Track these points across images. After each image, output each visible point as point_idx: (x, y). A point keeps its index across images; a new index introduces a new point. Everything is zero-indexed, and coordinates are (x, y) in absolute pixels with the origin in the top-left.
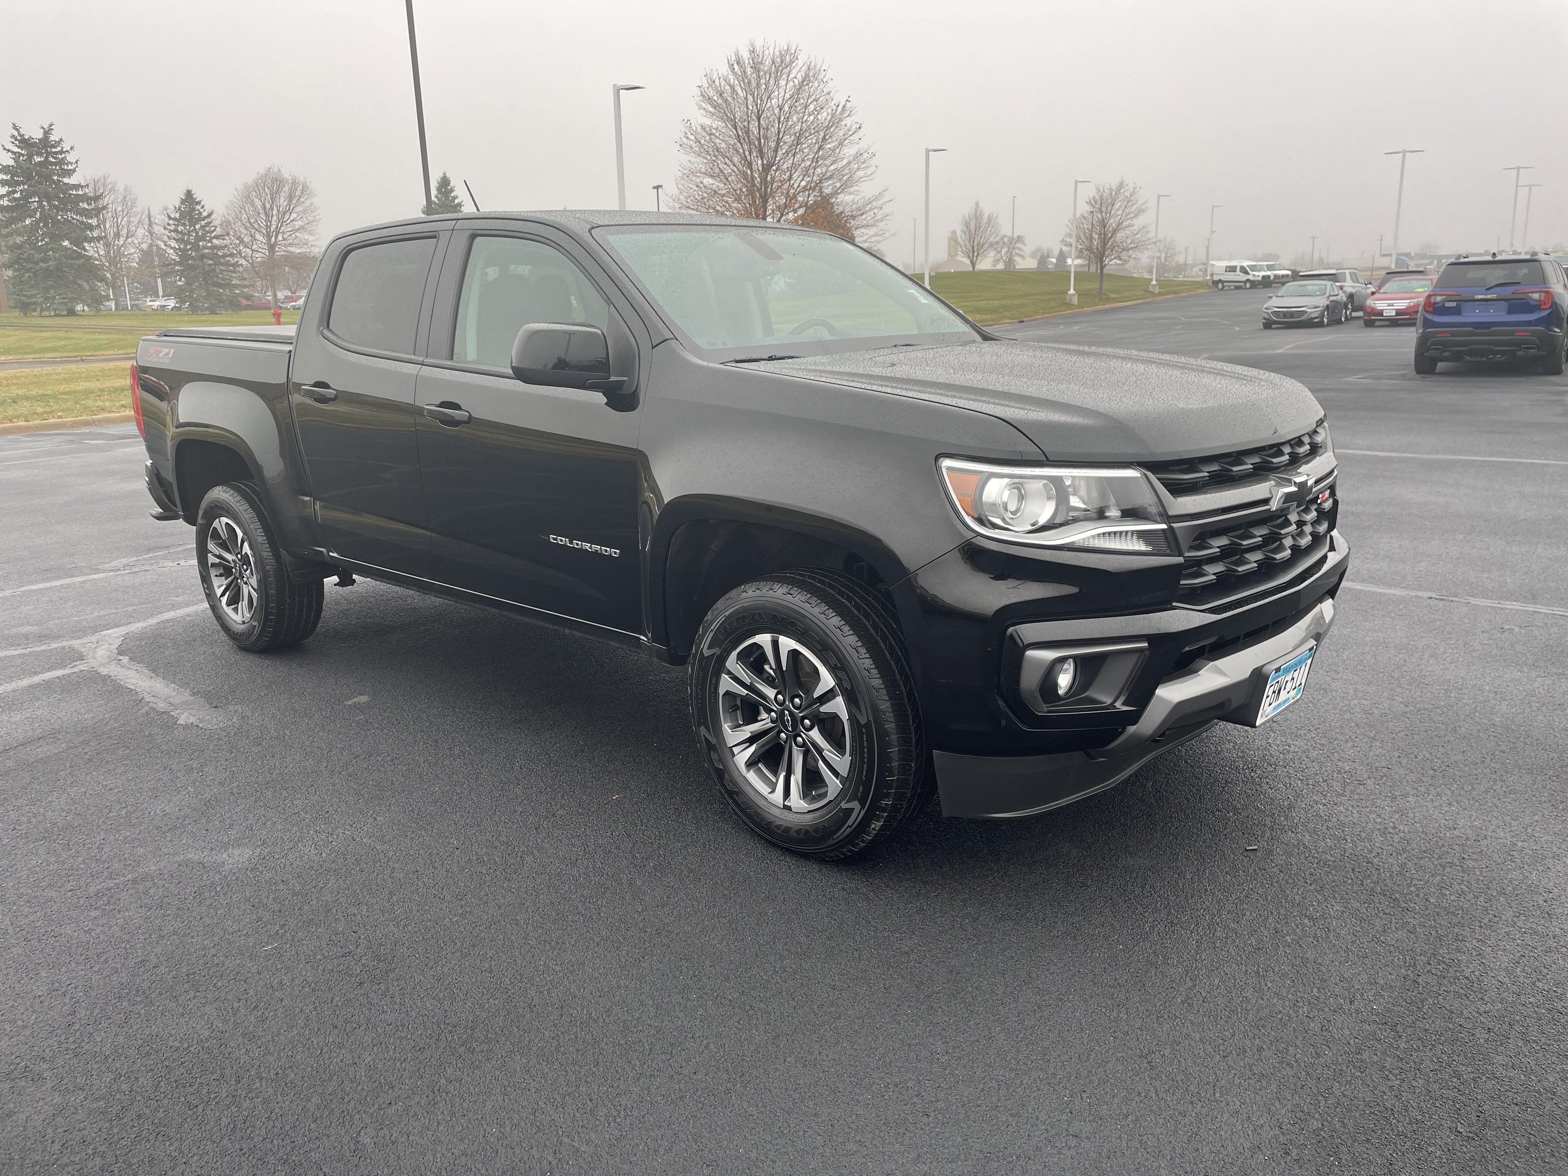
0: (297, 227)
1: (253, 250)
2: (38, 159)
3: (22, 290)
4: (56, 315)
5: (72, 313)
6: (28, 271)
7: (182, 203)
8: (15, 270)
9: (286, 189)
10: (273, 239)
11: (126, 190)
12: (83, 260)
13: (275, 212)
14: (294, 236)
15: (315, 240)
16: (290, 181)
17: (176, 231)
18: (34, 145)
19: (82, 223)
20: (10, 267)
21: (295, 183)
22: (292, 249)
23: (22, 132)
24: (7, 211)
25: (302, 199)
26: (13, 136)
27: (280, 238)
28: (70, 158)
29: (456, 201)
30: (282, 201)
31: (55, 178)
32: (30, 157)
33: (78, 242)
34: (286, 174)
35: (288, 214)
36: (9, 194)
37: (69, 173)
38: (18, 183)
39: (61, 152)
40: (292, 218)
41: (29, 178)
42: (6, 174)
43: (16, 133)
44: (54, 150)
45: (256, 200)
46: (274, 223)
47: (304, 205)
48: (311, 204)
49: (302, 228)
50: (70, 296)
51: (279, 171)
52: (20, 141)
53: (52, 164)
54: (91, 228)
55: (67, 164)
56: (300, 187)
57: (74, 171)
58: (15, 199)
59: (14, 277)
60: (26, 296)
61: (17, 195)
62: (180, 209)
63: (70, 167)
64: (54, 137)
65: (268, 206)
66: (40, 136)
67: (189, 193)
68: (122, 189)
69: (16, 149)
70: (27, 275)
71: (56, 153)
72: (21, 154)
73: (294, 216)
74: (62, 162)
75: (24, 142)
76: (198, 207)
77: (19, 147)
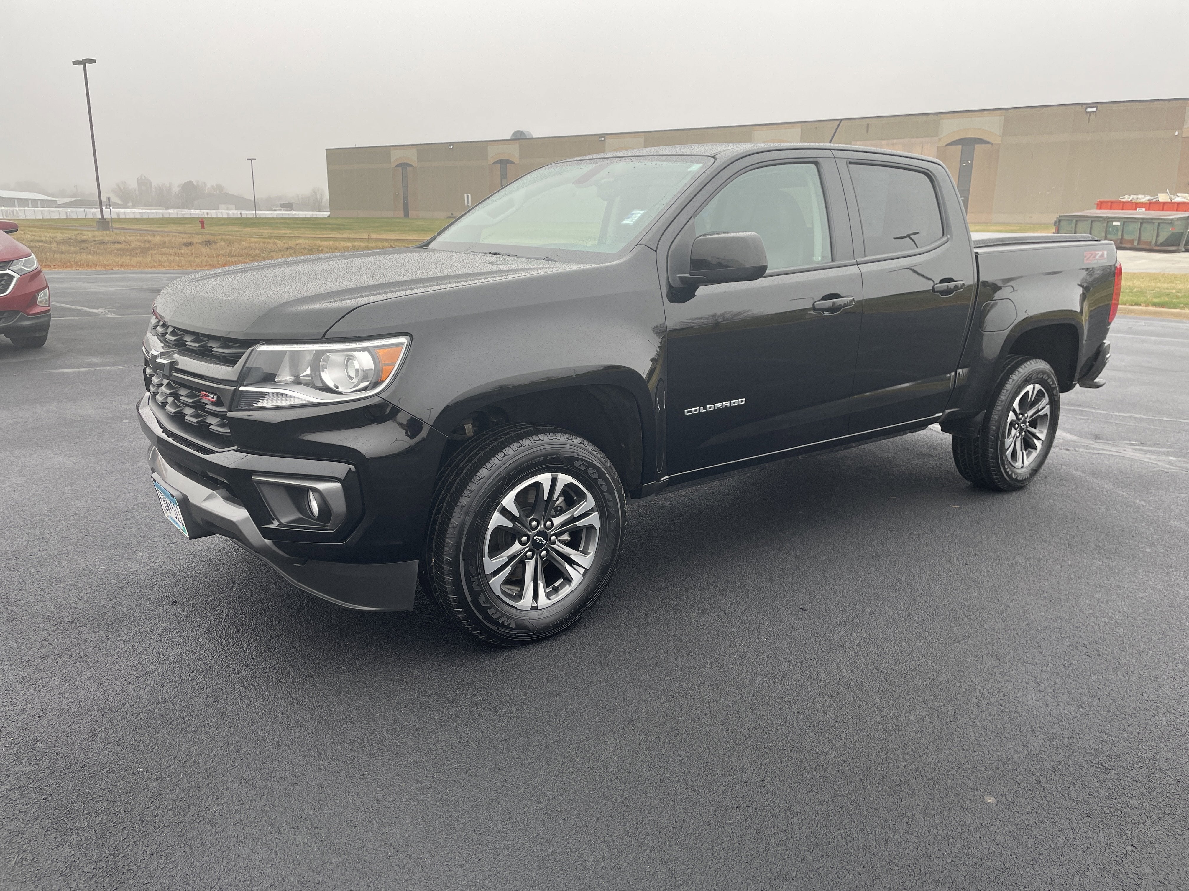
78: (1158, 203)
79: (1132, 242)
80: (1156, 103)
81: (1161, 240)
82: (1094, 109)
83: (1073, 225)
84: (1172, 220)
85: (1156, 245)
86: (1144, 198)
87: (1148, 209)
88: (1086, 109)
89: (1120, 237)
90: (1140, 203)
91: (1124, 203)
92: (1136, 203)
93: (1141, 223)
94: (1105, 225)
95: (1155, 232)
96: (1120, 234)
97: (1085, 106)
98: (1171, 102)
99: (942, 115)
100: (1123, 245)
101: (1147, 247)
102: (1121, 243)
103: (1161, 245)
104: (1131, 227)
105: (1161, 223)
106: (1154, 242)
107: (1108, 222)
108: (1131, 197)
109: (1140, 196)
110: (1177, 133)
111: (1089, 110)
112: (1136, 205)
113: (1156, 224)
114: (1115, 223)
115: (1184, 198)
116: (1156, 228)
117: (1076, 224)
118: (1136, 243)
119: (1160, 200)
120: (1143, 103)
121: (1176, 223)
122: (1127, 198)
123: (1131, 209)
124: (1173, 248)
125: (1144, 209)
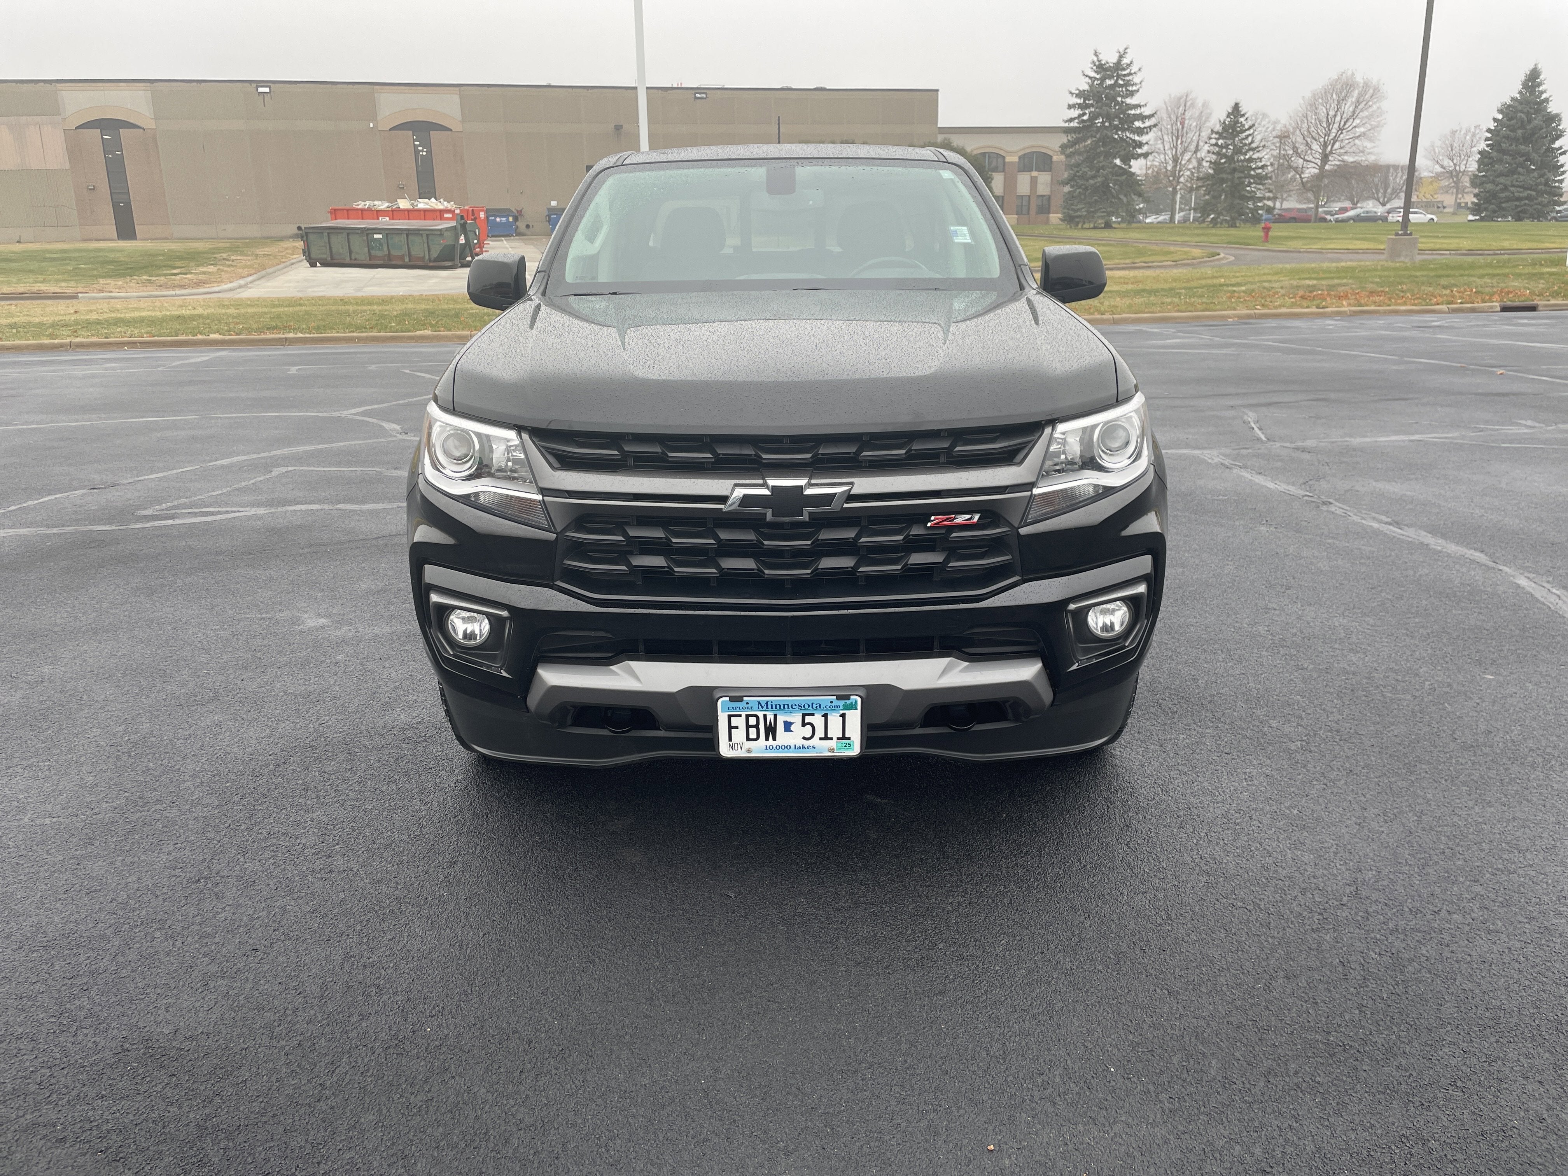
0: (1357, 134)
1: (1305, 160)
2: (1109, 82)
3: (1072, 204)
4: (1095, 228)
5: (1108, 226)
6: (1080, 187)
7: (1228, 117)
8: (1072, 187)
9: (1356, 93)
10: (1329, 148)
11: (1203, 105)
12: (1125, 177)
13: (1338, 118)
14: (1352, 144)
15: (1374, 147)
16: (1361, 85)
17: (1216, 145)
18: (1106, 70)
19: (1134, 141)
20: (1067, 184)
21: (1366, 85)
22: (1346, 158)
23: (1101, 57)
24: (1075, 132)
25: (1370, 103)
26: (1093, 62)
27: (1337, 146)
28: (1136, 79)
29: (1544, 96)
30: (1348, 108)
31: (1119, 99)
32: (1102, 80)
33: (1126, 160)
34: (1359, 79)
35: (1351, 120)
36: (1080, 116)
37: (1132, 94)
38: (1087, 106)
39: (1130, 74)
40: (1354, 124)
41: (1099, 100)
42: (1080, 98)
43: (1095, 59)
44: (1124, 73)
45: (1321, 107)
46: (1334, 131)
47: (1370, 110)
48: (1378, 108)
49: (1363, 135)
50: (1109, 210)
51: (1353, 74)
52: (1098, 67)
53: (1121, 86)
54: (1140, 145)
55: (1133, 85)
56: (1371, 91)
57: (1137, 91)
58: (1083, 121)
59: (1069, 192)
60: (1073, 210)
61: (1085, 118)
62: (1224, 122)
63: (1134, 88)
64: (1125, 61)
65: (1332, 113)
66: (1115, 60)
67: (1236, 107)
68: (1200, 105)
69: (1093, 74)
70: (1078, 191)
71: (1125, 75)
72: (1096, 78)
73: (1357, 121)
74: (1128, 84)
75: (1100, 67)
76: (1242, 119)
77: (1096, 72)
78: (399, 210)
79: (402, 257)
80: (339, 86)
81: (435, 255)
82: (267, 90)
83: (326, 238)
84: (440, 230)
85: (430, 261)
86: (383, 205)
87: (392, 218)
88: (257, 88)
89: (386, 253)
90: (381, 210)
91: (362, 210)
92: (377, 211)
93: (407, 235)
94: (365, 238)
95: (426, 245)
96: (385, 248)
97: (254, 85)
98: (356, 86)
99: (58, 85)
100: (393, 263)
101: (420, 263)
102: (390, 260)
103: (435, 261)
104: (396, 239)
105: (430, 234)
106: (427, 257)
107: (367, 235)
108: (368, 203)
109: (376, 203)
110: (371, 125)
111: (261, 90)
112: (379, 213)
113: (425, 236)
114: (376, 236)
115: (427, 204)
116: (425, 240)
117: (329, 238)
118: (407, 260)
119: (402, 207)
120: (322, 86)
121: (446, 234)
122: (361, 205)
123: (373, 219)
124: (449, 264)
125: (387, 218)
